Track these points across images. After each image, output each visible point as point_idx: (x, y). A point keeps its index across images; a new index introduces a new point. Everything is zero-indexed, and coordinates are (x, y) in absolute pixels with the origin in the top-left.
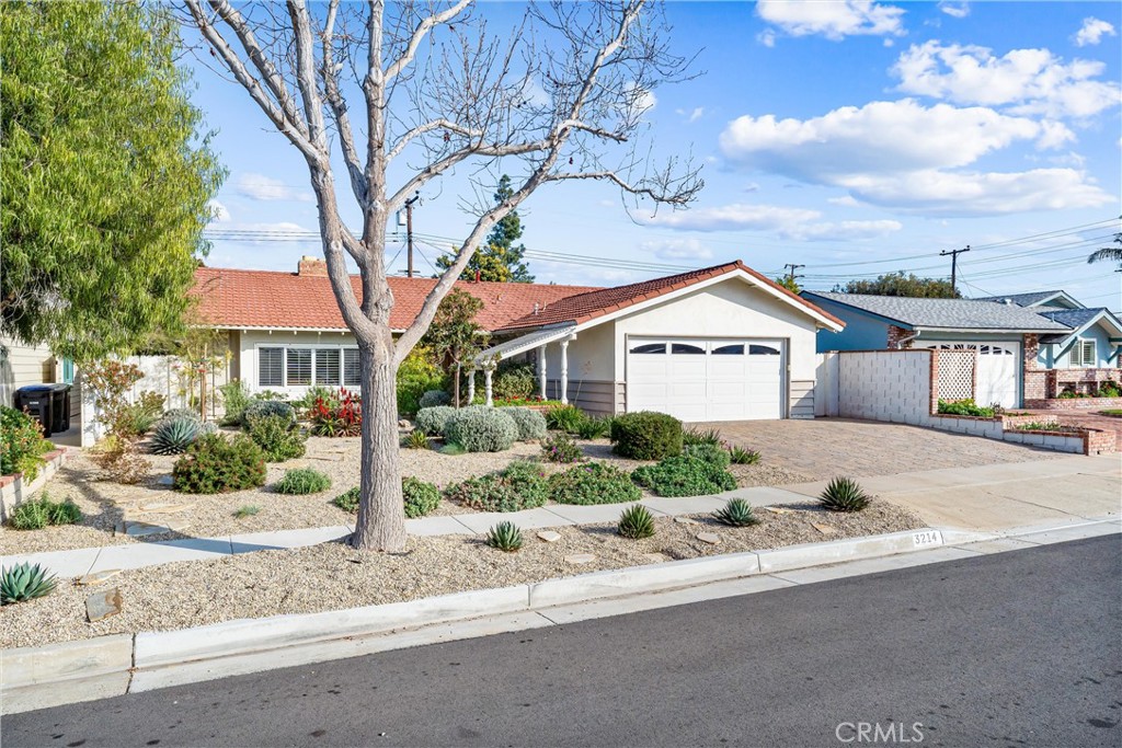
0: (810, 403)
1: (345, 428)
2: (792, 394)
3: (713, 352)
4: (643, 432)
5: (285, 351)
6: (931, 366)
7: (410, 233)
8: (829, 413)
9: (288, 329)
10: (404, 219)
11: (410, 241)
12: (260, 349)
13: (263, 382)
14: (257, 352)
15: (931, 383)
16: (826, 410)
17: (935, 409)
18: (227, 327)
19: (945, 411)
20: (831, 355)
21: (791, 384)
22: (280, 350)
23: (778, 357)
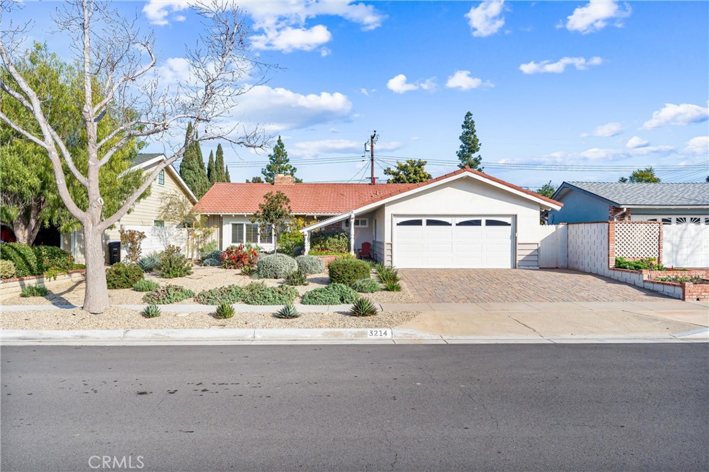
0: (536, 258)
1: (233, 264)
2: (518, 252)
3: (457, 225)
4: (337, 270)
5: (244, 225)
6: (609, 234)
7: (372, 155)
8: (559, 266)
9: (241, 214)
10: (369, 148)
11: (372, 160)
12: (233, 224)
13: (234, 241)
14: (231, 226)
15: (609, 246)
16: (557, 264)
17: (612, 264)
18: (213, 213)
19: (620, 265)
20: (561, 226)
21: (518, 245)
22: (243, 224)
23: (510, 227)
